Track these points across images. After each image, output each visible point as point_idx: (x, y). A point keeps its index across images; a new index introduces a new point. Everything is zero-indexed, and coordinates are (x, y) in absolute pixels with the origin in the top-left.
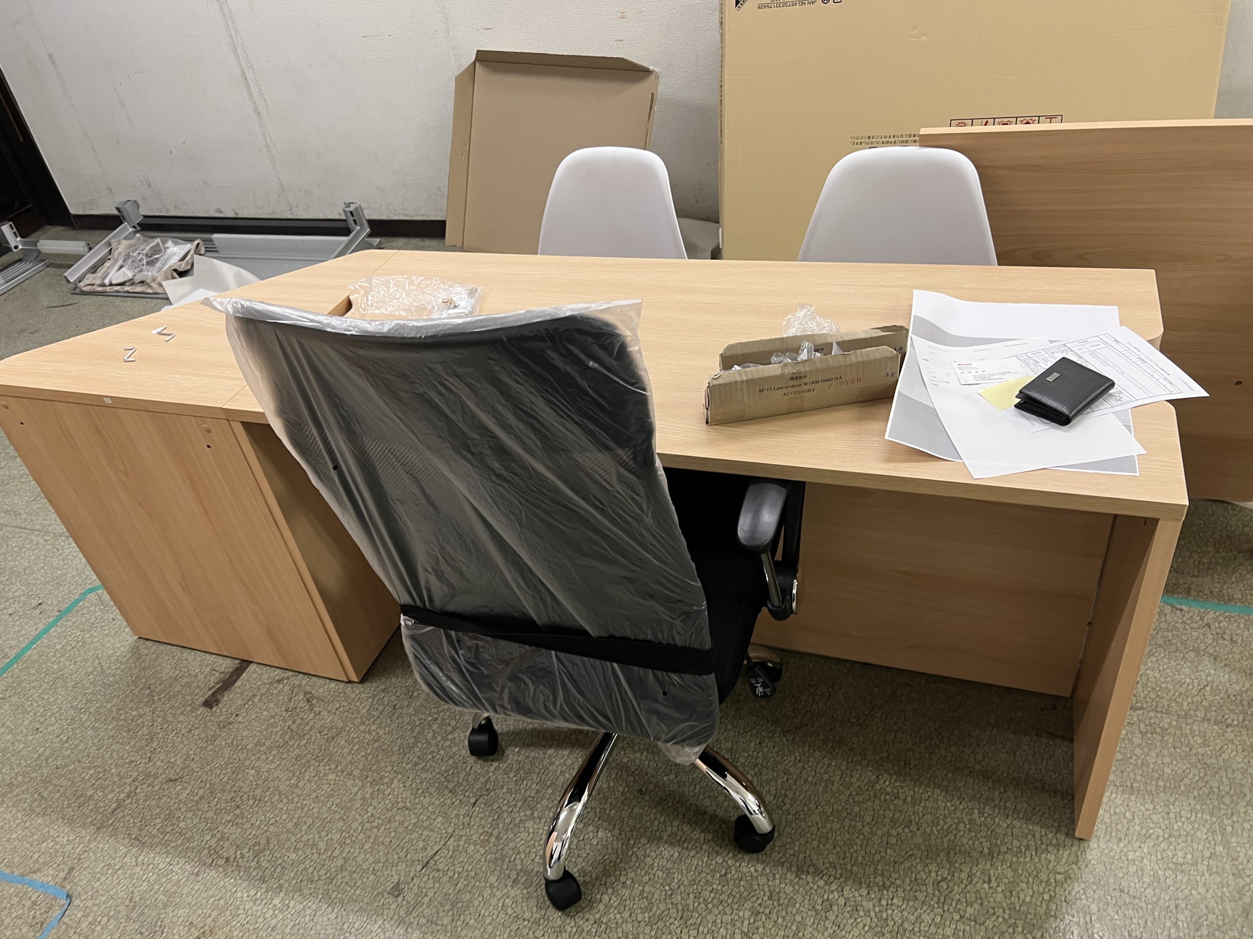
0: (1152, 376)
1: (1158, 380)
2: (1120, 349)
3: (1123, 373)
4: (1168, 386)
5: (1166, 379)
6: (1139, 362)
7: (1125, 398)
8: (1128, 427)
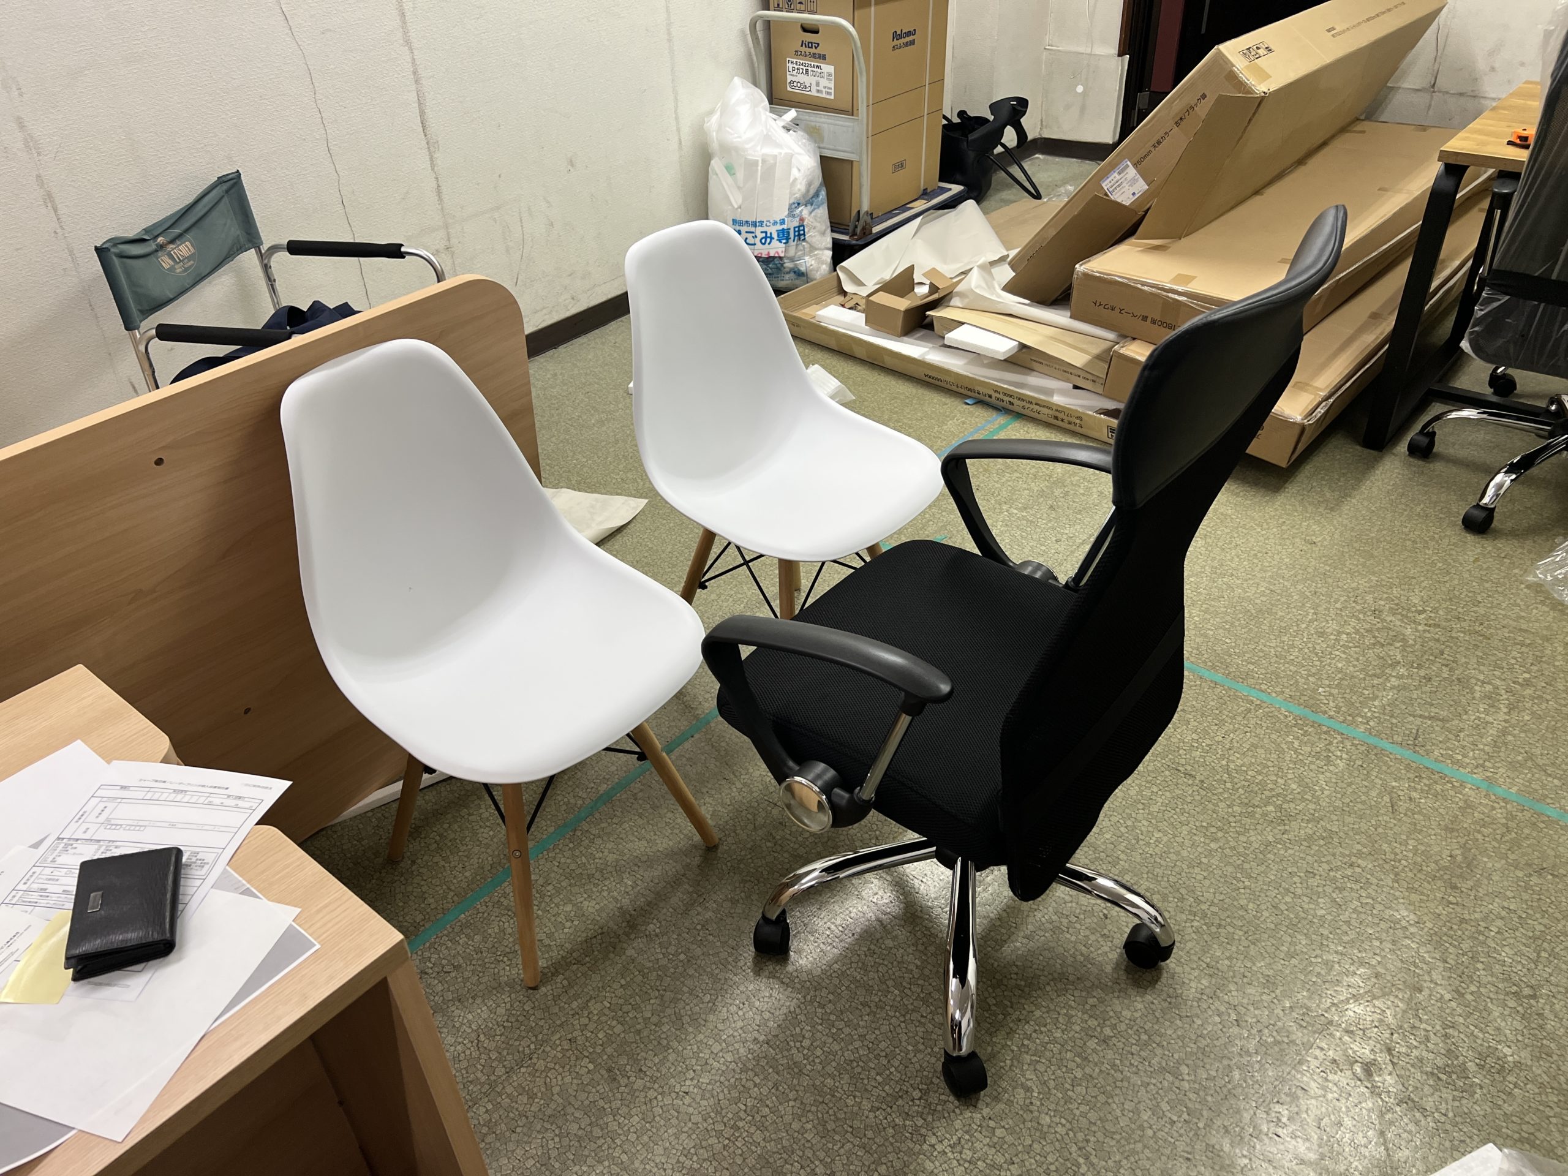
0: (210, 803)
1: (222, 804)
2: (140, 795)
3: (173, 825)
4: (241, 803)
5: (229, 796)
6: (179, 797)
7: (209, 858)
8: (247, 892)
